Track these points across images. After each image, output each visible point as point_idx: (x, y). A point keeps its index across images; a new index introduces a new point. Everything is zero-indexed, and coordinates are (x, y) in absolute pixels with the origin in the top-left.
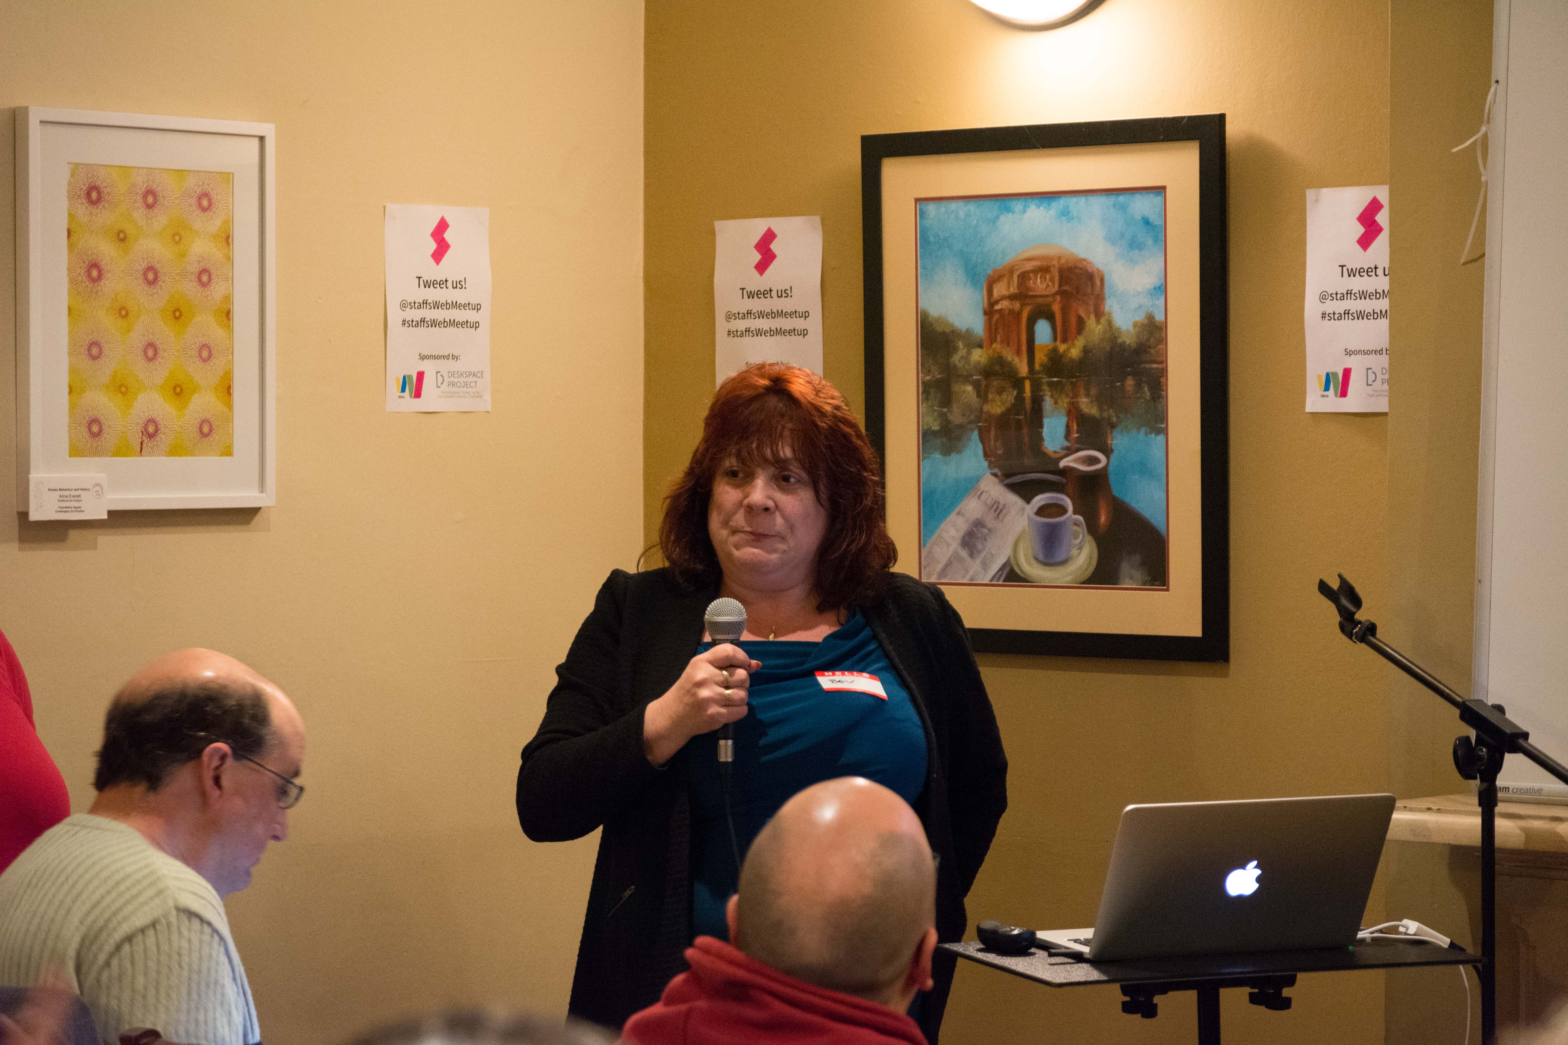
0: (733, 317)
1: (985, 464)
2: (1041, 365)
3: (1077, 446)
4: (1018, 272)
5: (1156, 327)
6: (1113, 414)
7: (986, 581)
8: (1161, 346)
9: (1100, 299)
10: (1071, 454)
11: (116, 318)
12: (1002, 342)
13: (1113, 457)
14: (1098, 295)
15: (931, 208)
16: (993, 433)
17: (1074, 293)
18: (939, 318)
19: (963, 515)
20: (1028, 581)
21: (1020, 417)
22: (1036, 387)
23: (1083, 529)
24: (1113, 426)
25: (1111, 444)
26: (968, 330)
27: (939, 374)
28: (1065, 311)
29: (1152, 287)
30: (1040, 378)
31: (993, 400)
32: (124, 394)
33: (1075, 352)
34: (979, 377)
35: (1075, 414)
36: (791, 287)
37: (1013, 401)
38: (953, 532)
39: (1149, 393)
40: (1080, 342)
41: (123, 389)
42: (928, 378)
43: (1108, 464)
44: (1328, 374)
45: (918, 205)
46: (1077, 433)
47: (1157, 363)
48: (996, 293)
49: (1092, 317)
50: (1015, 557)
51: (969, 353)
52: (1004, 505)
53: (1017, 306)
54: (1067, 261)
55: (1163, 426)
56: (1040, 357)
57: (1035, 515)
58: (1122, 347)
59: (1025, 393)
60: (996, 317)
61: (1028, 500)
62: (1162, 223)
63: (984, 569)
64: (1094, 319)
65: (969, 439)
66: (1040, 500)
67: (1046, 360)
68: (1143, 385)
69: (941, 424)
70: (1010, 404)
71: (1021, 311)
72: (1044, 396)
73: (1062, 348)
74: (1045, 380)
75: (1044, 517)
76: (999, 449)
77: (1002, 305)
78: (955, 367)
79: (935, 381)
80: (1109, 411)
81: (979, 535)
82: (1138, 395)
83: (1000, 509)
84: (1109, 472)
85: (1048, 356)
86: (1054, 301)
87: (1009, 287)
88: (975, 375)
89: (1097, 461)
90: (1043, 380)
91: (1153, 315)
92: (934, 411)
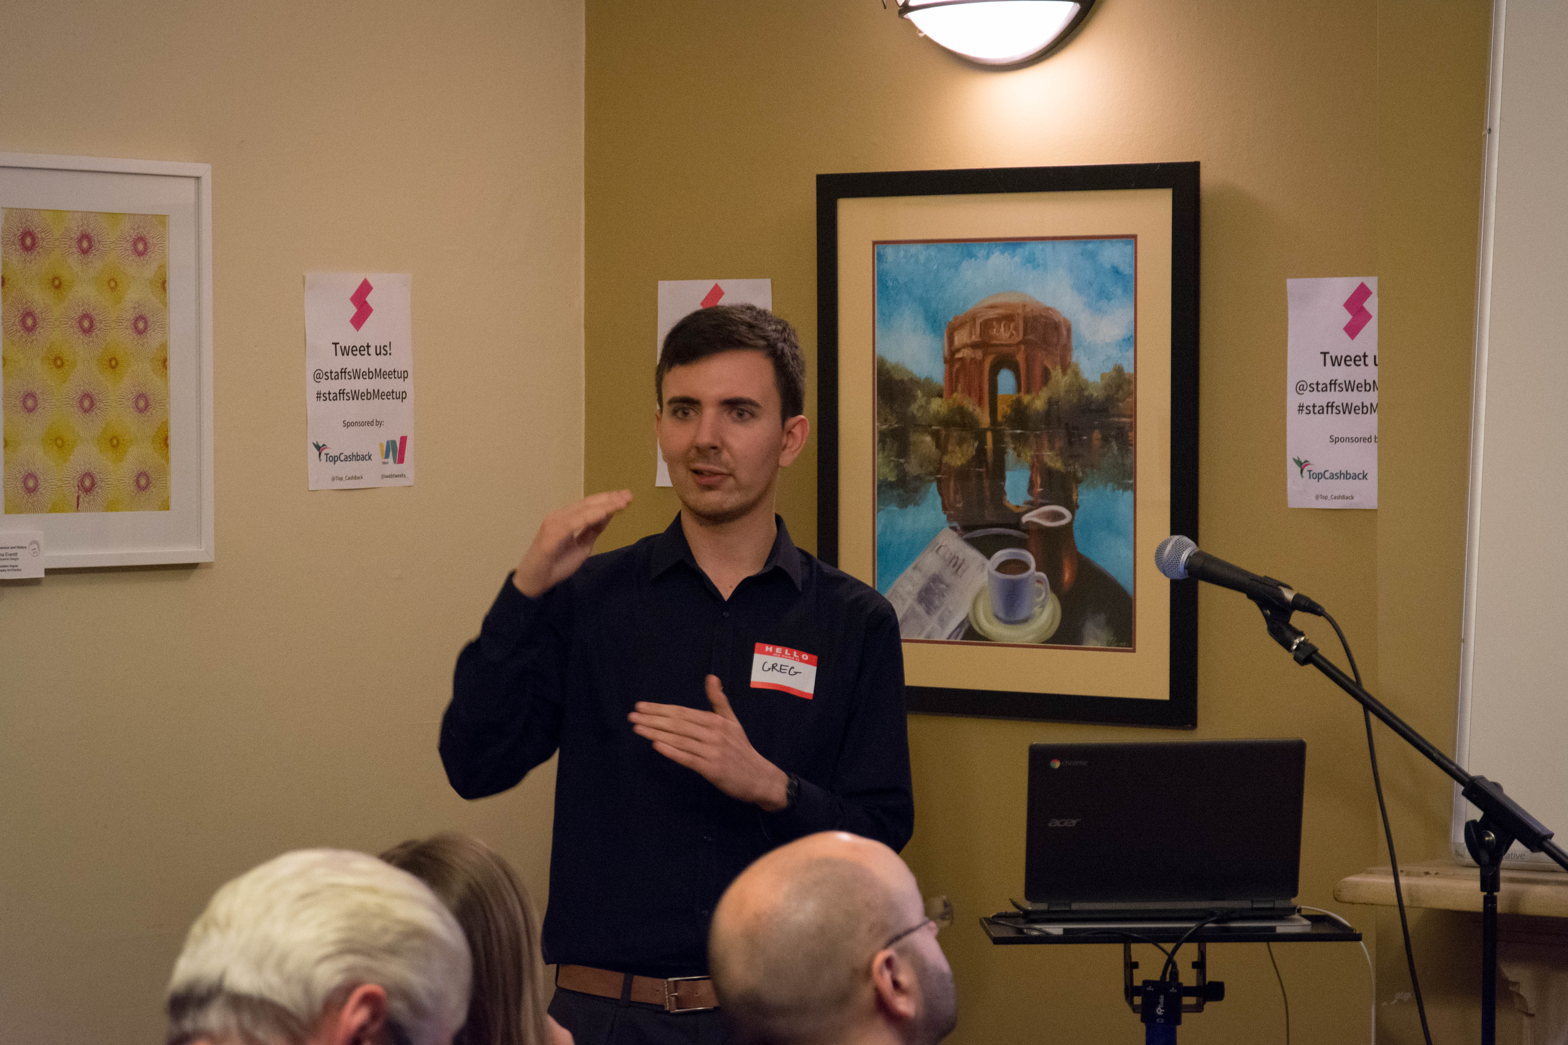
2: (1004, 417)
3: (1040, 501)
4: (980, 320)
5: (1125, 379)
6: (1079, 469)
7: (944, 639)
8: (1129, 399)
9: (1067, 349)
10: (1034, 509)
11: (52, 368)
12: (963, 392)
14: (1065, 345)
15: (890, 251)
16: (952, 484)
17: (1039, 343)
18: (897, 366)
19: (920, 571)
20: (987, 640)
21: (981, 470)
23: (1046, 586)
24: (1079, 481)
25: (1077, 499)
26: (927, 379)
27: (897, 423)
28: (1029, 361)
29: (1121, 338)
30: (1004, 430)
31: (954, 452)
32: (60, 447)
33: (1039, 403)
34: (938, 427)
35: (1040, 469)
37: (974, 453)
38: (909, 587)
39: (1116, 448)
40: (1045, 394)
41: (59, 442)
42: (884, 427)
43: (1073, 520)
45: (876, 248)
46: (1041, 488)
47: (1124, 416)
48: (957, 342)
49: (1059, 368)
50: (975, 614)
51: (928, 402)
52: (964, 560)
53: (979, 354)
54: (1032, 311)
55: (1131, 482)
56: (1003, 408)
57: (998, 573)
58: (1089, 400)
59: (986, 445)
60: (957, 366)
61: (989, 556)
62: (1132, 272)
63: (942, 625)
64: (1060, 371)
66: (1001, 555)
67: (1009, 411)
68: (1110, 439)
69: (898, 475)
70: (971, 456)
71: (983, 360)
72: (1006, 448)
73: (1026, 399)
74: (1008, 431)
75: (1005, 573)
76: (959, 502)
77: (963, 353)
78: (914, 417)
79: (892, 430)
80: (1074, 466)
81: (937, 591)
82: (1106, 450)
83: (959, 563)
84: (1074, 528)
85: (1011, 407)
86: (1018, 350)
87: (971, 335)
88: (935, 425)
89: (1062, 516)
90: (1006, 431)
91: (1122, 368)
92: (890, 461)
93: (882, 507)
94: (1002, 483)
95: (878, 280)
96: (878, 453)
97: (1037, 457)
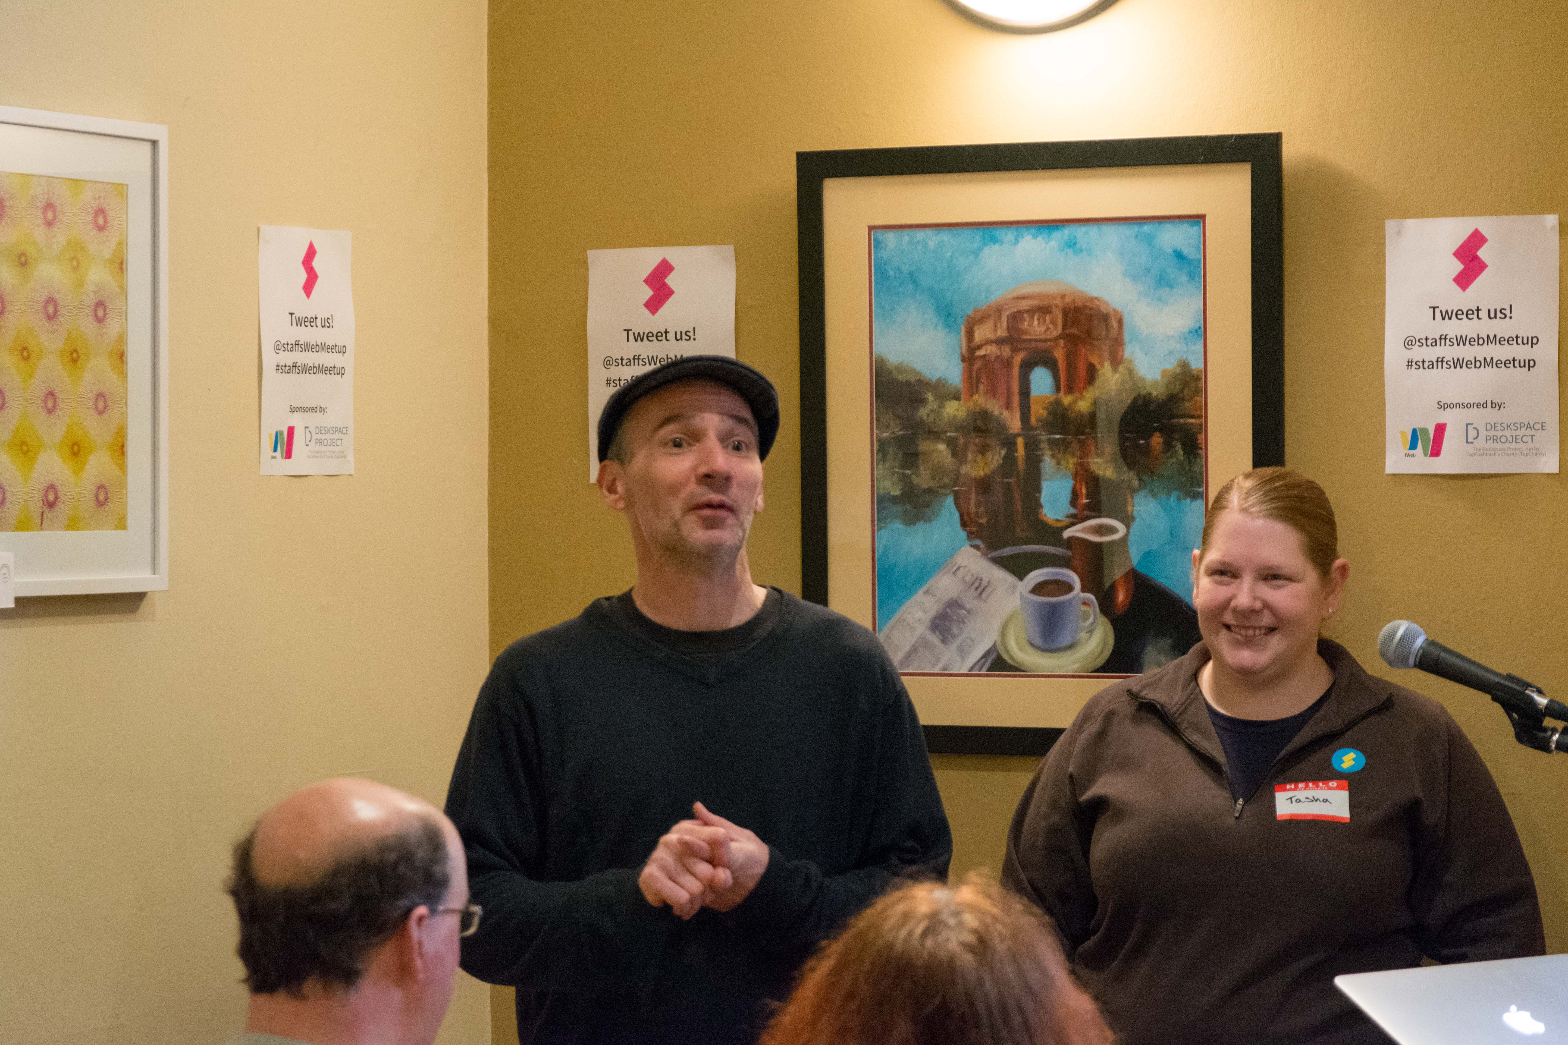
0: (615, 363)
1: (964, 534)
2: (1038, 420)
3: (1086, 513)
4: (1008, 313)
5: (1193, 376)
6: (1135, 478)
8: (1198, 398)
9: (1118, 343)
10: (1078, 523)
12: (986, 393)
14: (1116, 339)
15: (890, 238)
16: (971, 497)
17: (1083, 337)
18: (901, 366)
19: (933, 595)
20: (1020, 671)
21: (1010, 480)
22: (1032, 445)
23: (1094, 609)
24: (1134, 491)
25: (1132, 511)
26: (939, 380)
27: (901, 430)
28: (1071, 358)
29: (1186, 330)
30: (1039, 435)
31: (974, 461)
33: (1084, 406)
34: (956, 434)
35: (1083, 477)
36: (694, 328)
37: (1001, 462)
38: (919, 614)
39: (1181, 452)
40: (1090, 394)
42: (885, 435)
43: (1127, 534)
44: (1414, 431)
45: (873, 233)
46: (1087, 499)
47: (1192, 417)
48: (978, 337)
49: (1107, 366)
50: (1004, 642)
51: (941, 406)
52: (989, 582)
53: (1006, 352)
54: (1073, 301)
55: (1201, 490)
56: (1038, 411)
57: (1032, 595)
58: (1147, 399)
59: (1016, 452)
60: (978, 364)
61: (1021, 576)
62: (1200, 256)
63: (961, 656)
64: (1110, 368)
65: (941, 506)
66: (1036, 576)
67: (1046, 414)
68: (1174, 443)
69: (903, 489)
70: (996, 466)
71: (1012, 357)
72: (1043, 455)
73: (1067, 400)
74: (1044, 437)
75: (1042, 595)
76: (982, 517)
77: (986, 351)
78: (923, 422)
79: (894, 438)
80: (1129, 473)
81: (955, 618)
82: (1168, 454)
83: (982, 587)
85: (1047, 409)
86: (1057, 346)
87: (995, 330)
88: (950, 432)
89: (1112, 530)
90: (1042, 437)
91: (1188, 363)
92: (893, 474)
93: (882, 525)
94: (1037, 495)
95: (876, 270)
96: (877, 465)
97: (1081, 464)
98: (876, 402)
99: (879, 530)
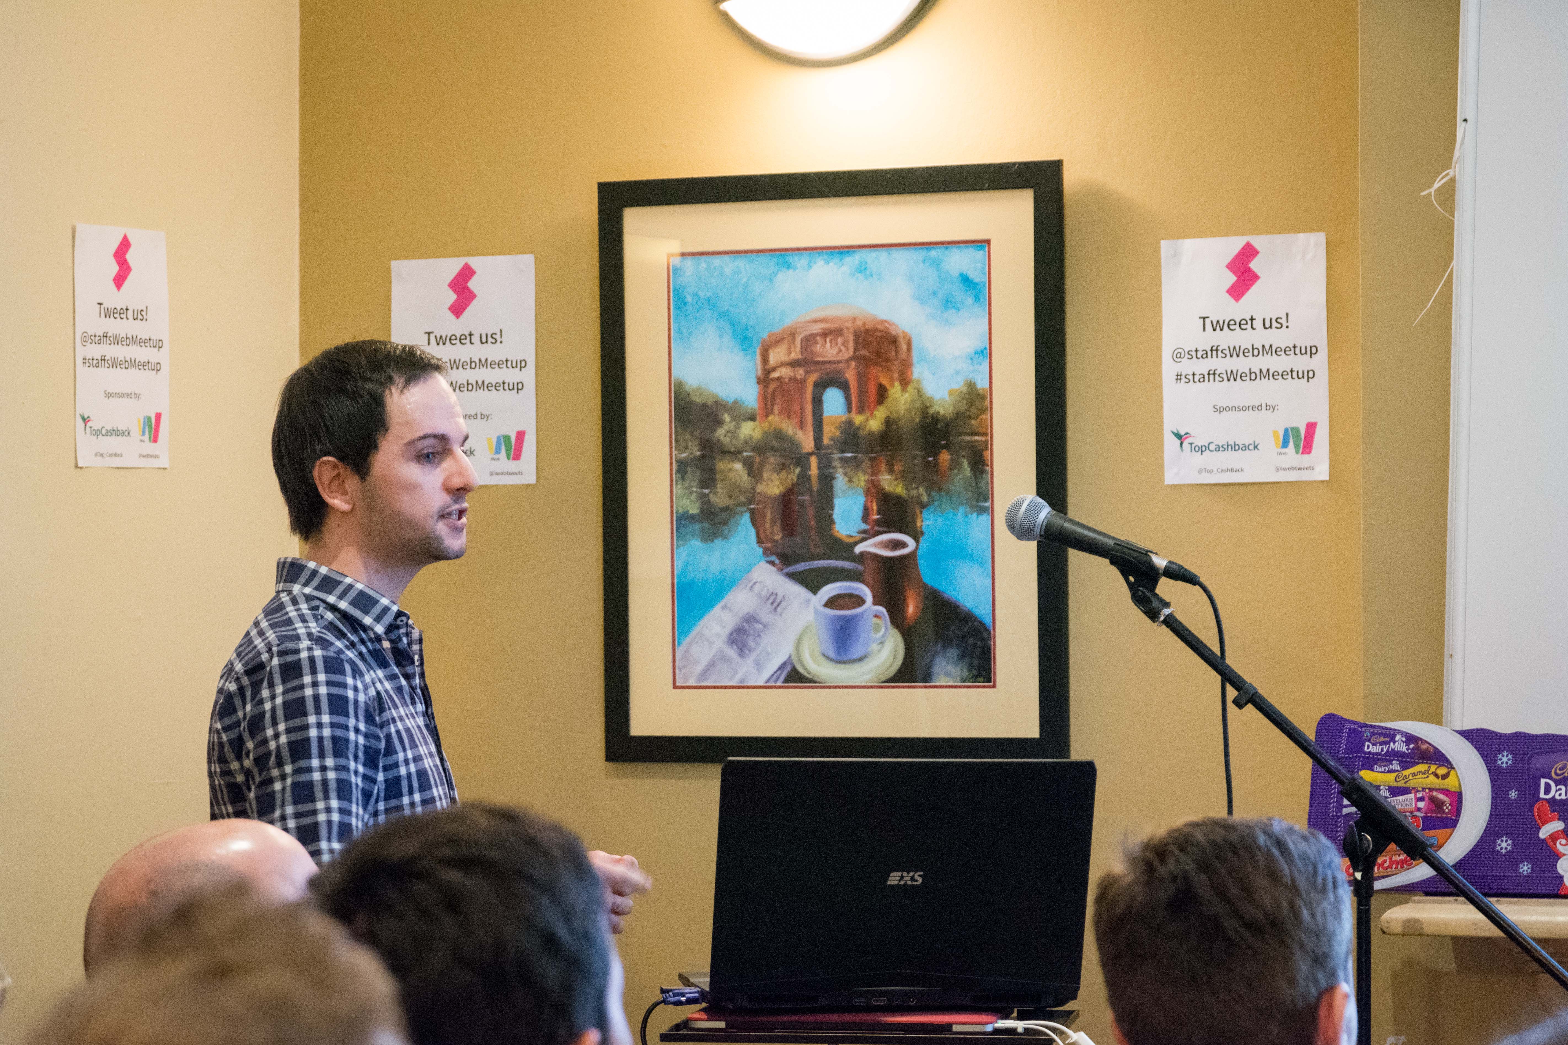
2: (832, 439)
3: (877, 528)
4: (801, 336)
5: (979, 395)
6: (924, 493)
8: (984, 417)
9: (906, 365)
10: (870, 538)
12: (781, 413)
13: (922, 540)
14: (905, 361)
16: (769, 516)
17: (874, 358)
18: (699, 388)
19: (731, 610)
20: (815, 682)
21: (803, 498)
23: (885, 621)
24: (924, 506)
25: (920, 527)
26: (736, 402)
27: (698, 451)
28: (862, 378)
31: (770, 479)
33: (875, 423)
34: (752, 454)
35: (876, 494)
37: (795, 480)
38: (717, 629)
39: (969, 469)
40: (881, 414)
42: (684, 455)
43: (917, 548)
46: (878, 515)
47: (979, 434)
48: (773, 359)
49: (897, 386)
50: (798, 655)
51: (738, 427)
52: (784, 597)
53: (800, 373)
54: (864, 324)
55: (988, 504)
56: (830, 432)
57: (826, 609)
58: (935, 418)
59: (810, 469)
60: (773, 386)
61: (815, 591)
63: (758, 669)
64: (899, 388)
65: (738, 523)
66: (830, 590)
67: (838, 434)
68: (961, 459)
69: (701, 508)
70: (791, 484)
71: (805, 379)
72: (834, 473)
73: (858, 419)
74: (837, 456)
75: (836, 609)
76: (777, 534)
77: (781, 372)
78: (720, 442)
79: (692, 459)
80: (918, 490)
81: (751, 632)
82: (956, 471)
83: (778, 601)
84: (918, 558)
85: (841, 429)
86: (848, 367)
87: (789, 353)
88: (746, 451)
89: (903, 545)
90: (834, 455)
91: (974, 383)
92: (692, 492)
93: (681, 543)
94: (830, 511)
96: (676, 484)
97: (872, 481)
98: (675, 423)
99: (678, 547)
